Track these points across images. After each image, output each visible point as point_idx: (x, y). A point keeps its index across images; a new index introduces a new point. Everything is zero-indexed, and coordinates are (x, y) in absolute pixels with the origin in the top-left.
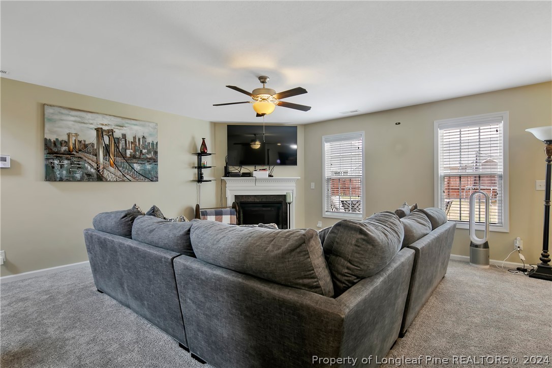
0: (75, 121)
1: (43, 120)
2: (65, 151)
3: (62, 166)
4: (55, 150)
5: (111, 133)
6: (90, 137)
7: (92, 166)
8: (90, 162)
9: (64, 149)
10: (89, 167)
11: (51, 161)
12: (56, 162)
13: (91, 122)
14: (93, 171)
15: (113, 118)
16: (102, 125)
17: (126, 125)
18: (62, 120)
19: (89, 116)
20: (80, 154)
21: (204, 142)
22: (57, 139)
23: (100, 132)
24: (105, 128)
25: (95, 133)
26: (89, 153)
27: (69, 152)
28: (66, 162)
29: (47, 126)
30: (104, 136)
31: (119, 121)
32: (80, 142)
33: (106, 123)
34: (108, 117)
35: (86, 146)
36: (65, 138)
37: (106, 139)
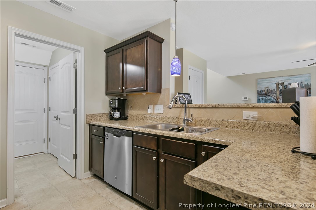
0: (267, 82)
1: (257, 84)
2: (264, 93)
3: (263, 99)
4: (260, 94)
5: (283, 84)
6: (274, 87)
7: (274, 98)
8: (273, 97)
9: (263, 93)
10: (273, 99)
11: (259, 97)
12: (261, 98)
13: (274, 81)
14: (274, 100)
15: (284, 77)
16: (279, 81)
17: (291, 79)
18: (263, 83)
19: (273, 79)
20: (269, 94)
22: (261, 90)
23: (278, 85)
24: (280, 82)
25: (275, 85)
26: (273, 93)
27: (265, 94)
28: (264, 98)
29: (258, 86)
30: (280, 86)
31: (287, 78)
32: (269, 90)
34: (281, 77)
35: (272, 91)
36: (264, 89)
37: (281, 87)
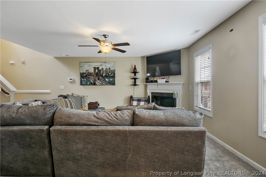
0: (88, 66)
1: (80, 67)
2: (85, 76)
3: (84, 80)
4: (83, 76)
5: (98, 68)
6: (92, 70)
7: (92, 80)
8: (92, 79)
9: (85, 75)
10: (91, 81)
11: (82, 79)
12: (83, 79)
13: (92, 65)
14: (92, 82)
15: (99, 63)
16: (96, 66)
17: (103, 65)
18: (84, 66)
19: (91, 63)
20: (89, 77)
21: (135, 67)
22: (83, 72)
23: (95, 68)
24: (96, 67)
25: (93, 69)
26: (91, 76)
27: (86, 76)
28: (85, 79)
29: (81, 68)
30: (96, 70)
31: (101, 64)
32: (89, 72)
33: (96, 65)
34: (97, 63)
35: (91, 74)
36: (85, 72)
37: (97, 71)
